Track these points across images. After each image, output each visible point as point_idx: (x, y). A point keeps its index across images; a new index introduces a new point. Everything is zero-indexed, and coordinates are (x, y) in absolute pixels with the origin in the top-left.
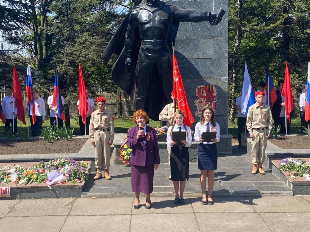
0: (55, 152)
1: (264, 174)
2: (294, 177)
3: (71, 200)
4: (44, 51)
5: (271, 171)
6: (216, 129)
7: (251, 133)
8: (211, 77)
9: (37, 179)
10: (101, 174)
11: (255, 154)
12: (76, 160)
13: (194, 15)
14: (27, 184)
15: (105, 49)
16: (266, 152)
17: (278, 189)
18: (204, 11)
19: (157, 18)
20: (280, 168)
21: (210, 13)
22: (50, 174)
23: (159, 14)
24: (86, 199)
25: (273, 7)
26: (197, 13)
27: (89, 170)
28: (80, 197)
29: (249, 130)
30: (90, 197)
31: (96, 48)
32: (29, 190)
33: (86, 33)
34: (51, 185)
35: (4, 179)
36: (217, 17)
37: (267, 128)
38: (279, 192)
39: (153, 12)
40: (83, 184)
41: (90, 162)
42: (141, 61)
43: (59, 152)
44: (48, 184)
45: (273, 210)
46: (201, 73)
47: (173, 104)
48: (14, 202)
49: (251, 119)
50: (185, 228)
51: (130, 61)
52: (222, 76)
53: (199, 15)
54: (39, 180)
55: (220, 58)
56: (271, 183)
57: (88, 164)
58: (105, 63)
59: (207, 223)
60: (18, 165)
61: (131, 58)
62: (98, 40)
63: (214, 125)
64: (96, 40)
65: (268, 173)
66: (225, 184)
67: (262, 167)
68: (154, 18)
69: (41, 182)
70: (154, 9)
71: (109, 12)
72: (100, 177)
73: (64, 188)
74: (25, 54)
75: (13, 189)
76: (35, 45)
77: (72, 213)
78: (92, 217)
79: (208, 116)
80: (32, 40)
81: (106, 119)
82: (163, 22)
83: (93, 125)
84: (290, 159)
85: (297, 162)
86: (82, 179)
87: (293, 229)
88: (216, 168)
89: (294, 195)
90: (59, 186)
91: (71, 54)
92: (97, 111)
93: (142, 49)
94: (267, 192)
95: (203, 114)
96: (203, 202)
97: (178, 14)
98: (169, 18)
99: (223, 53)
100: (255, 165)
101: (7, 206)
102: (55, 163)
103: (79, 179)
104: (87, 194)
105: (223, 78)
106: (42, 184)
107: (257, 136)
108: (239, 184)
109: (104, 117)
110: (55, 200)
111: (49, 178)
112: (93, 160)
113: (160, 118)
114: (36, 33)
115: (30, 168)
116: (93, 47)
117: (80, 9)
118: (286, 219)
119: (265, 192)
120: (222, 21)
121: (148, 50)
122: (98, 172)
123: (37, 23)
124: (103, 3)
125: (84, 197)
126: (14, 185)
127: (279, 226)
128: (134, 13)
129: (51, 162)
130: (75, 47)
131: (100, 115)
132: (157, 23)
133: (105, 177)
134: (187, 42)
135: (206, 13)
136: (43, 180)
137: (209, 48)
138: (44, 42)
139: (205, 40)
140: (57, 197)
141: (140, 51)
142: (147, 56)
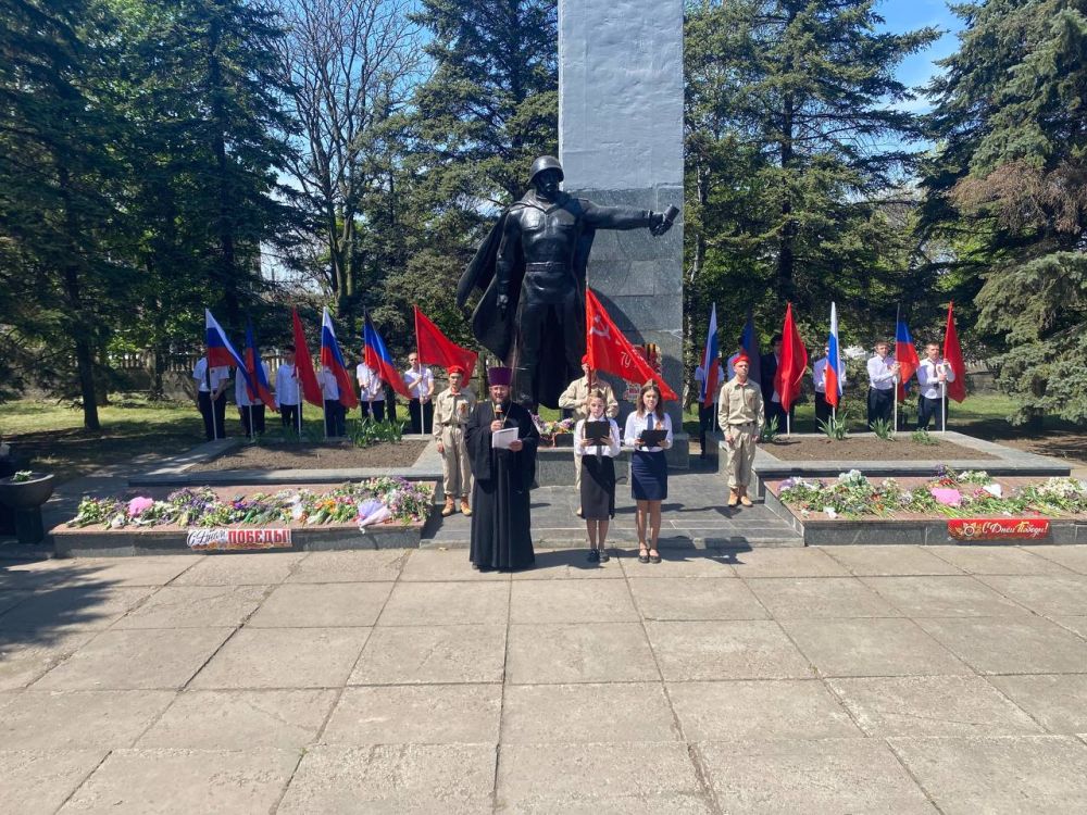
0: (371, 464)
1: (751, 506)
2: (807, 512)
3: (401, 552)
4: (348, 284)
5: (762, 502)
6: (666, 425)
7: (726, 434)
8: (652, 330)
9: (340, 514)
10: (454, 505)
11: (733, 471)
12: (410, 479)
13: (622, 216)
14: (322, 523)
15: (461, 280)
16: (753, 467)
17: (776, 534)
18: (641, 210)
19: (555, 222)
20: (781, 496)
21: (651, 213)
22: (364, 505)
23: (558, 216)
24: (428, 553)
25: (763, 203)
26: (627, 214)
27: (433, 499)
28: (418, 547)
29: (723, 428)
30: (436, 547)
31: (444, 277)
32: (325, 534)
33: (426, 251)
34: (365, 527)
35: (279, 515)
36: (664, 220)
37: (755, 423)
38: (779, 539)
39: (549, 212)
40: (422, 523)
41: (435, 483)
42: (527, 300)
43: (378, 464)
44: (361, 523)
45: (770, 573)
46: (635, 323)
47: (585, 380)
48: (298, 556)
49: (726, 408)
50: (610, 607)
51: (506, 301)
52: (672, 328)
53: (630, 216)
54: (342, 517)
55: (669, 295)
56: (763, 523)
57: (431, 487)
58: (461, 304)
59: (649, 597)
60: (306, 490)
61: (507, 295)
62: (448, 262)
63: (661, 418)
64: (444, 263)
65: (759, 506)
66: (681, 525)
67: (745, 495)
68: (550, 222)
69: (345, 520)
70: (549, 206)
71: (466, 212)
72: (453, 512)
73: (389, 531)
74: (315, 288)
75: (296, 533)
76: (333, 271)
77: (403, 577)
78: (441, 585)
79: (653, 402)
80: (327, 264)
81: (464, 405)
82: (564, 230)
83: (440, 416)
84: (798, 480)
85: (812, 485)
86: (421, 515)
87: (808, 608)
88: (664, 496)
89: (806, 545)
90: (380, 528)
91: (398, 288)
92: (449, 391)
93: (528, 278)
94: (758, 539)
95: (642, 397)
96: (641, 558)
97: (593, 216)
98: (576, 221)
99: (675, 287)
100: (733, 490)
101: (286, 564)
102: (371, 486)
103: (416, 514)
104: (428, 543)
105: (674, 332)
106: (349, 524)
107: (738, 438)
108: (705, 524)
109: (460, 403)
110: (371, 554)
111: (362, 513)
112: (439, 479)
113: (561, 402)
114: (334, 251)
115: (326, 495)
116: (439, 276)
117: (415, 207)
118: (794, 591)
119: (753, 539)
120: (673, 228)
121: (538, 280)
122: (449, 501)
123: (336, 233)
124: (457, 195)
125: (425, 548)
126: (299, 526)
127: (783, 603)
128: (513, 213)
129: (365, 484)
130: (406, 275)
131: (453, 398)
132: (554, 231)
133: (461, 511)
134: (609, 266)
135: (644, 213)
136: (351, 516)
137: (648, 277)
138: (349, 267)
139: (642, 262)
140: (377, 548)
141: (524, 281)
142: (536, 291)
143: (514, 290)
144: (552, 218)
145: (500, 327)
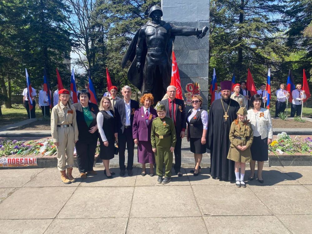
8: (197, 77)
13: (186, 30)
14: (51, 155)
18: (193, 28)
19: (159, 32)
21: (198, 29)
23: (161, 29)
24: (99, 169)
32: (53, 160)
35: (34, 151)
36: (203, 32)
39: (156, 28)
40: (97, 156)
42: (148, 64)
51: (140, 65)
52: (204, 77)
53: (189, 30)
55: (203, 64)
61: (140, 62)
68: (157, 31)
70: (157, 26)
75: (39, 159)
82: (164, 35)
89: (270, 166)
93: (148, 54)
97: (174, 30)
98: (168, 32)
99: (206, 60)
104: (100, 164)
105: (205, 78)
121: (152, 55)
125: (98, 167)
126: (41, 156)
131: (113, 100)
132: (159, 35)
134: (180, 52)
135: (195, 29)
137: (195, 57)
139: (193, 51)
141: (147, 56)
142: (151, 60)
143: (143, 60)
144: (158, 30)
145: (138, 76)
